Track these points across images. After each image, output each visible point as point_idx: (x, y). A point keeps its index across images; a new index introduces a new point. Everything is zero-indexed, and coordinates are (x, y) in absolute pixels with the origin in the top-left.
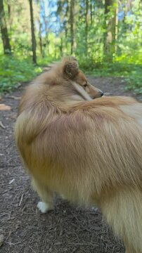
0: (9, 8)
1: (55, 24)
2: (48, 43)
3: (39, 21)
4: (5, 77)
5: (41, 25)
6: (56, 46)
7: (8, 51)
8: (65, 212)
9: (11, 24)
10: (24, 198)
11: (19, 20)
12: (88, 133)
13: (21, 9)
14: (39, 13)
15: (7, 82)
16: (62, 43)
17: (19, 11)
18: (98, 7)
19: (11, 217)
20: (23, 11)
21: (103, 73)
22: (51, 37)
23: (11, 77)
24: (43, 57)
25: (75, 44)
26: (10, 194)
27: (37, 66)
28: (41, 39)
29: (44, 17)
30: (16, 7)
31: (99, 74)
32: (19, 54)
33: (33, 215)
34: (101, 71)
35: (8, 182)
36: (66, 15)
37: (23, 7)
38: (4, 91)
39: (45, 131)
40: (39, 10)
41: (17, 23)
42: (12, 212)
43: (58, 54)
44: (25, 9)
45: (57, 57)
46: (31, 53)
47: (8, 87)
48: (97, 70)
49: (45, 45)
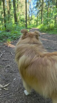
0: (18, 5)
1: (35, 12)
2: (32, 19)
3: (29, 11)
4: (15, 33)
5: (29, 12)
6: (35, 20)
7: (16, 22)
8: (35, 95)
9: (18, 12)
10: (19, 87)
11: (21, 10)
12: (48, 67)
13: (22, 6)
14: (29, 7)
15: (15, 36)
16: (37, 19)
17: (21, 7)
18: (53, 4)
19: (13, 95)
20: (23, 7)
21: (54, 32)
22: (33, 17)
23: (17, 34)
24: (30, 25)
25: (43, 20)
26: (14, 85)
27: (27, 28)
28: (29, 18)
29: (31, 9)
30: (20, 5)
31: (52, 33)
32: (20, 23)
33: (22, 95)
34: (53, 32)
35: (13, 79)
36: (40, 8)
37: (23, 5)
38: (14, 39)
39: (32, 63)
40: (29, 6)
41: (20, 11)
42: (14, 93)
43: (36, 24)
44: (24, 6)
45: (35, 25)
46: (25, 23)
47: (15, 38)
48: (51, 31)
49: (31, 20)
